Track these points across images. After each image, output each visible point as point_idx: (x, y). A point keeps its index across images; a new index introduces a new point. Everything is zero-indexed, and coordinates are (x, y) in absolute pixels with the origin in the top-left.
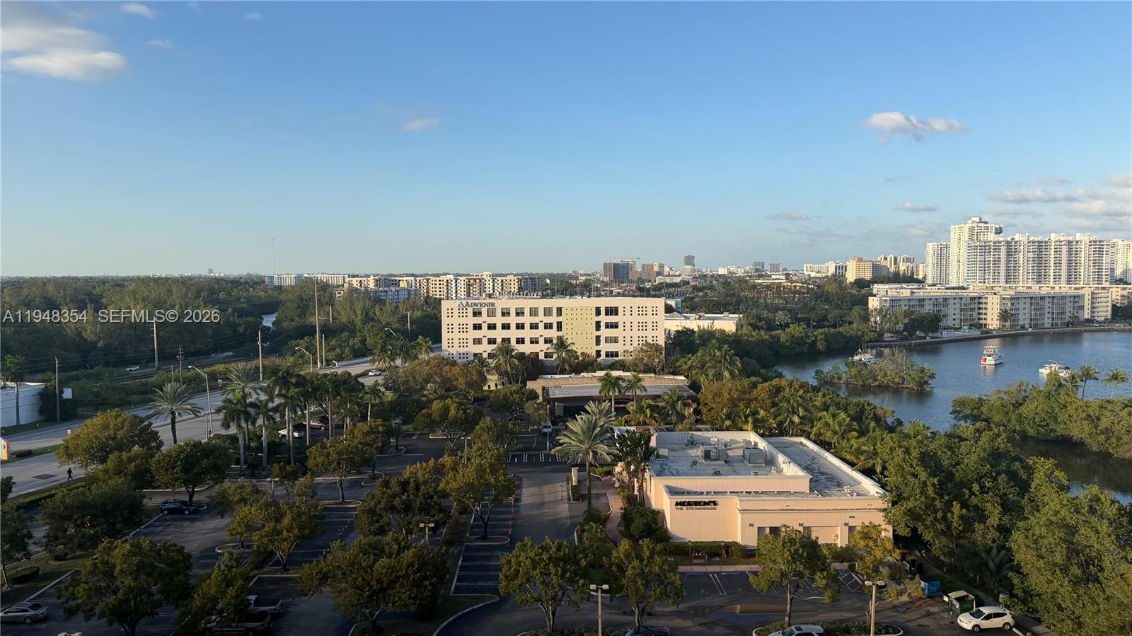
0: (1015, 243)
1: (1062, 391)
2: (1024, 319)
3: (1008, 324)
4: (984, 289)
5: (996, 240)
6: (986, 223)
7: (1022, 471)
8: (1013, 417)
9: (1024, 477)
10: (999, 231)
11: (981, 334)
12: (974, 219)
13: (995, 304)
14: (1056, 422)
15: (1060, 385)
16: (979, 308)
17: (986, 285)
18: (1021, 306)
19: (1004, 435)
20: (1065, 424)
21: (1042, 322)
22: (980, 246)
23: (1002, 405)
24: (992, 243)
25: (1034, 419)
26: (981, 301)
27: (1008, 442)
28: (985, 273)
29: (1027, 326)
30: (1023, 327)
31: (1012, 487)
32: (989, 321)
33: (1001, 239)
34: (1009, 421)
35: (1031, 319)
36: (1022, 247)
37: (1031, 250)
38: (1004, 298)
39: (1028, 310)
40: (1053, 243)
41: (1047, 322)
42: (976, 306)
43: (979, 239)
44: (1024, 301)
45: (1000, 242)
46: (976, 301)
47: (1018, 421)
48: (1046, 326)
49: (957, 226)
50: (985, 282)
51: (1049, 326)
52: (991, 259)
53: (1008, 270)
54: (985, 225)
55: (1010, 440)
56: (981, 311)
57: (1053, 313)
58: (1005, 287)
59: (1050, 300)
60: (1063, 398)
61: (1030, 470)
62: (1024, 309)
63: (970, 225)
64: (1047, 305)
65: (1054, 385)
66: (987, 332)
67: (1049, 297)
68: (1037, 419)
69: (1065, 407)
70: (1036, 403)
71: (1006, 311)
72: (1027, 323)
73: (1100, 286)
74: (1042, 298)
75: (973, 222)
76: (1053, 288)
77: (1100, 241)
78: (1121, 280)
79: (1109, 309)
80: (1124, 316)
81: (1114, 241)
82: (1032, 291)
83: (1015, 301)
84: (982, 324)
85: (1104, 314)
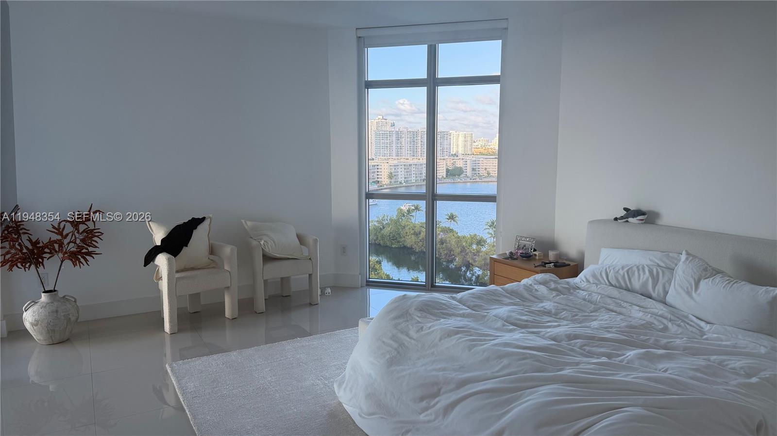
0: (401, 132)
1: (404, 219)
2: (401, 178)
3: (393, 181)
4: (383, 160)
5: (390, 130)
6: (386, 120)
8: (379, 236)
10: (393, 125)
12: (379, 117)
13: (386, 169)
14: (400, 237)
15: (404, 216)
18: (399, 170)
20: (404, 237)
21: (411, 179)
22: (382, 134)
23: (378, 228)
24: (388, 132)
25: (390, 236)
26: (378, 167)
29: (403, 182)
30: (401, 183)
32: (383, 180)
33: (393, 130)
35: (405, 178)
36: (404, 135)
37: (409, 137)
38: (390, 166)
39: (403, 173)
40: (420, 133)
41: (413, 179)
42: (376, 170)
43: (382, 129)
45: (392, 132)
46: (376, 167)
48: (413, 181)
51: (414, 181)
52: (388, 142)
53: (397, 148)
56: (378, 173)
57: (416, 174)
58: (395, 159)
59: (414, 166)
60: (403, 223)
62: (401, 171)
63: (377, 121)
64: (413, 169)
65: (399, 216)
66: (381, 186)
69: (404, 228)
70: (391, 227)
71: (391, 173)
72: (403, 180)
73: (442, 158)
74: (410, 165)
75: (379, 119)
76: (419, 159)
77: (443, 132)
78: (455, 154)
79: (445, 171)
80: (451, 175)
81: (451, 132)
82: (407, 161)
83: (396, 167)
84: (379, 181)
85: (442, 174)
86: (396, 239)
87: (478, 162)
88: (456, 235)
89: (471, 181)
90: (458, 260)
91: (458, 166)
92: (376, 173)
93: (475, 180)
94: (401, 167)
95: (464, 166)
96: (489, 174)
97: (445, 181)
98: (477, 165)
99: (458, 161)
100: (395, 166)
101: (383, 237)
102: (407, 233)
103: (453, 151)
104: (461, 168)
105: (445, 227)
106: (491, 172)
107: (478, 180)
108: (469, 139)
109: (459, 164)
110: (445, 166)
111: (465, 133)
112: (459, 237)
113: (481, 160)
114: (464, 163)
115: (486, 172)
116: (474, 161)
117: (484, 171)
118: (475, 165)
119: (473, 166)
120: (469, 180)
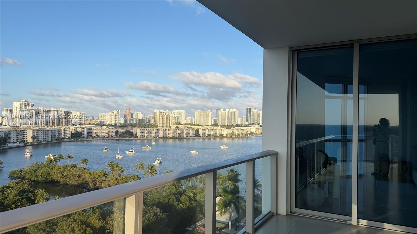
0: (39, 110)
1: (52, 164)
2: (41, 138)
3: (35, 140)
6: (28, 102)
7: (32, 196)
8: (34, 176)
9: (33, 198)
10: (33, 106)
11: (24, 144)
12: (23, 100)
13: (30, 133)
14: (50, 175)
15: (51, 162)
16: (24, 135)
17: (28, 125)
18: (40, 133)
19: (27, 183)
20: (53, 175)
22: (25, 111)
23: (30, 172)
24: (30, 110)
25: (42, 175)
26: (25, 132)
27: (29, 186)
28: (27, 121)
29: (42, 141)
30: (41, 141)
31: (28, 203)
32: (28, 140)
33: (33, 109)
34: (32, 177)
35: (44, 138)
36: (41, 112)
37: (45, 113)
38: (34, 131)
39: (42, 135)
40: (52, 111)
43: (25, 108)
45: (33, 110)
46: (23, 132)
47: (36, 177)
48: (49, 140)
49: (16, 103)
50: (27, 125)
51: (50, 141)
53: (36, 120)
54: (27, 103)
55: (30, 185)
56: (25, 136)
57: (51, 136)
58: (35, 127)
59: (50, 131)
60: (52, 166)
61: (35, 195)
62: (41, 134)
63: (21, 102)
64: (49, 133)
65: (49, 162)
66: (27, 144)
67: (50, 130)
68: (43, 175)
69: (53, 169)
70: (42, 169)
71: (34, 135)
72: (42, 140)
73: (68, 126)
74: (47, 130)
76: (52, 127)
77: (68, 111)
78: (74, 124)
79: (70, 134)
80: (74, 137)
81: (72, 111)
82: (43, 128)
83: (38, 132)
84: (25, 141)
85: (69, 136)
86: (46, 177)
87: (91, 129)
91: (79, 131)
93: (89, 139)
94: (41, 131)
95: (82, 131)
96: (97, 135)
97: (71, 140)
98: (90, 130)
99: (79, 128)
100: (37, 131)
102: (54, 172)
103: (74, 121)
104: (80, 132)
106: (99, 134)
107: (91, 139)
108: (83, 116)
109: (80, 130)
110: (70, 131)
111: (80, 112)
112: (90, 173)
113: (92, 127)
114: (82, 129)
115: (96, 135)
116: (88, 128)
117: (95, 134)
118: (89, 130)
119: (88, 131)
120: (86, 139)
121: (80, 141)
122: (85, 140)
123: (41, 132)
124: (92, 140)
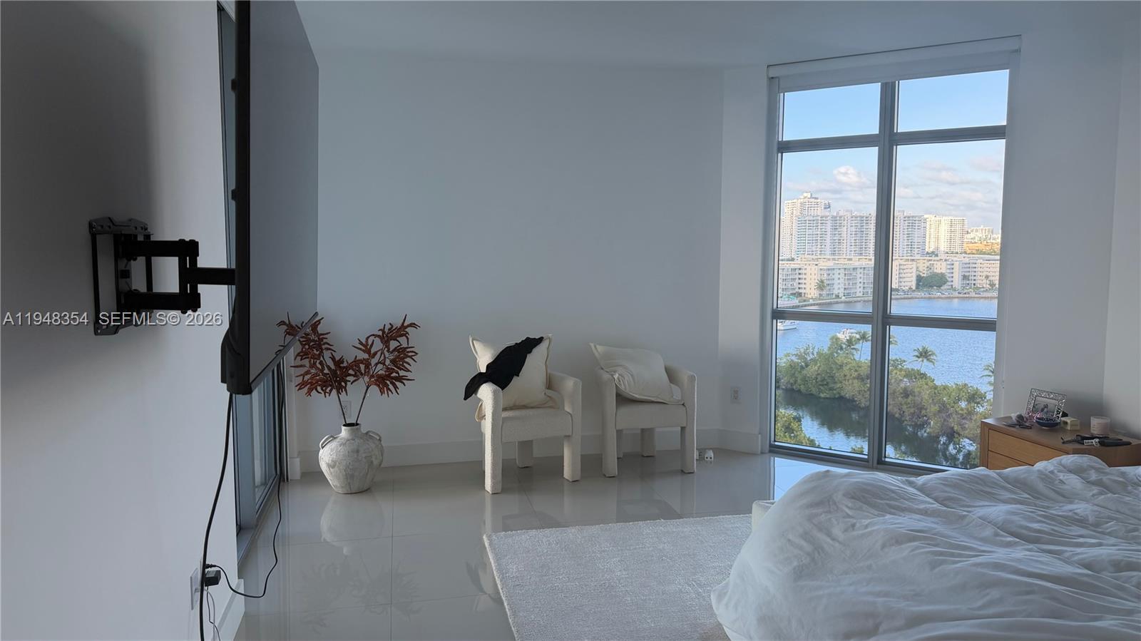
0: (841, 217)
2: (838, 289)
3: (824, 293)
4: (810, 261)
5: (823, 214)
8: (799, 378)
10: (828, 207)
11: (799, 302)
12: (805, 195)
13: (813, 274)
14: (834, 381)
15: (840, 348)
16: (800, 279)
18: (836, 276)
20: (841, 382)
21: (853, 291)
22: (809, 221)
23: (791, 367)
24: (820, 218)
25: (817, 378)
26: (802, 271)
29: (841, 295)
30: (837, 296)
32: (807, 291)
33: (828, 214)
35: (845, 289)
36: (846, 222)
37: (854, 225)
38: (821, 269)
39: (842, 280)
41: (859, 291)
42: (797, 276)
43: (809, 213)
44: (839, 271)
45: (827, 217)
46: (797, 271)
47: (803, 381)
48: (858, 295)
49: (790, 201)
51: (861, 295)
52: (819, 233)
53: (833, 242)
54: (816, 201)
57: (864, 283)
58: (829, 259)
59: (862, 270)
62: (839, 279)
63: (802, 200)
64: (859, 276)
65: (834, 348)
66: (805, 301)
67: (861, 268)
68: (819, 379)
69: (842, 367)
71: (822, 282)
72: (841, 292)
73: (910, 258)
74: (854, 269)
75: (805, 198)
76: (870, 259)
77: (913, 217)
78: (933, 253)
79: (914, 279)
80: (924, 286)
81: (925, 216)
82: (848, 262)
83: (830, 272)
84: (801, 293)
85: (909, 284)
86: (827, 384)
87: (974, 266)
88: (930, 384)
89: (961, 295)
90: (933, 426)
91: (938, 271)
92: (797, 281)
93: (967, 295)
95: (948, 271)
97: (915, 294)
98: (971, 270)
99: (939, 263)
100: (829, 270)
101: (805, 380)
102: (845, 376)
103: (930, 247)
104: (943, 275)
105: (912, 370)
107: (973, 295)
108: (958, 227)
109: (940, 268)
110: (914, 270)
111: (950, 218)
112: (936, 387)
113: (979, 261)
114: (949, 267)
115: (988, 282)
116: (966, 264)
117: (985, 281)
118: (968, 270)
119: (965, 272)
120: (956, 294)
121: (939, 298)
122: (955, 298)
123: (839, 274)
124: (974, 297)
